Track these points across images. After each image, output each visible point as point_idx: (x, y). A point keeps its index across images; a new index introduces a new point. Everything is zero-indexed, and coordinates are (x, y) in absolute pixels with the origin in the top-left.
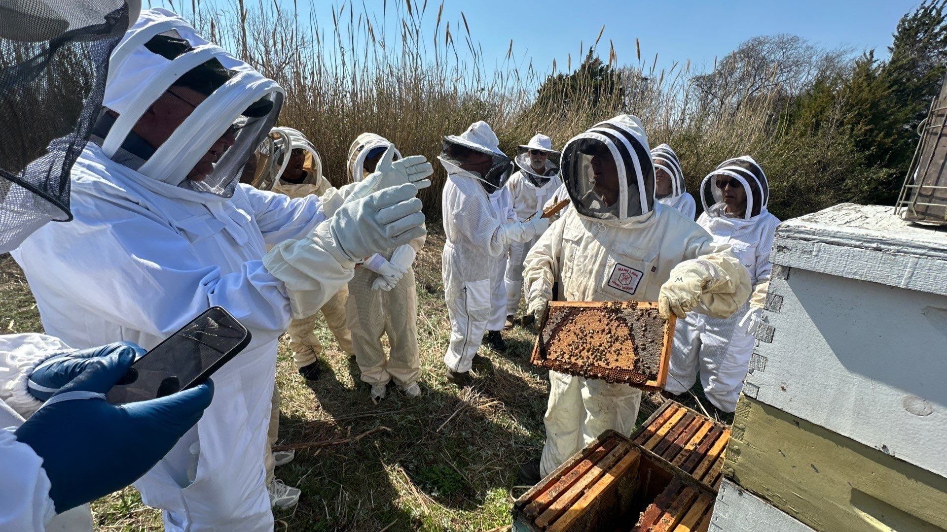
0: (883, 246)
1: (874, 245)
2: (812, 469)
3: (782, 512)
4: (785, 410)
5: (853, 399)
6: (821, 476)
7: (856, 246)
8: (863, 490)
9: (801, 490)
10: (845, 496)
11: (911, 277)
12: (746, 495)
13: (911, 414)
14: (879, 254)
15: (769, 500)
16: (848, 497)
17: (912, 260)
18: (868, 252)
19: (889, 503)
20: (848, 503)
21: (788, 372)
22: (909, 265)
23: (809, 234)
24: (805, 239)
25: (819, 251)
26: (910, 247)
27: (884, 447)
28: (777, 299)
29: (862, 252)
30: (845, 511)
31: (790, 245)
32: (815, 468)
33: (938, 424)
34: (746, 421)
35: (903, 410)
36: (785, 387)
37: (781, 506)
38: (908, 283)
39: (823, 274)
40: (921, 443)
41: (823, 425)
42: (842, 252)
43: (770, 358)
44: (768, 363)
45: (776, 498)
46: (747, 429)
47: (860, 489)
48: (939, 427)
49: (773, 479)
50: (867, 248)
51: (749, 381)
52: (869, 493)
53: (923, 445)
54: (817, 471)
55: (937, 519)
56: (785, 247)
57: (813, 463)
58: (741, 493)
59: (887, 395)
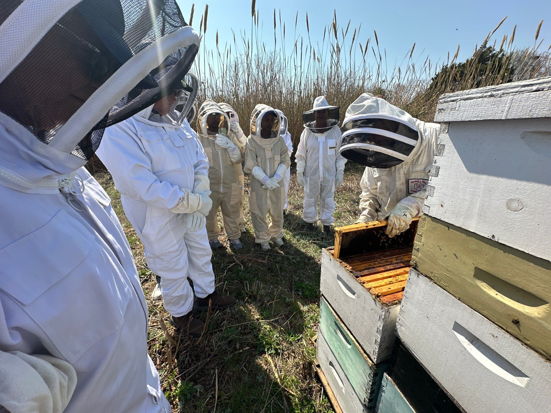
0: (494, 93)
1: (489, 94)
2: (455, 256)
3: (438, 286)
4: (442, 219)
5: (478, 206)
6: (459, 261)
7: (480, 97)
8: (480, 268)
9: (448, 271)
10: (471, 273)
11: (509, 110)
12: (421, 277)
13: (510, 211)
14: (492, 98)
15: (432, 279)
16: (473, 273)
17: (510, 97)
18: (486, 99)
19: (494, 275)
20: (472, 277)
21: (445, 194)
22: (508, 102)
23: (455, 97)
24: (453, 101)
25: (459, 107)
26: (510, 88)
27: (493, 236)
28: (442, 147)
29: (482, 100)
30: (470, 283)
31: (444, 108)
32: (456, 256)
33: (526, 215)
34: (423, 230)
35: (506, 209)
36: (443, 205)
37: (438, 283)
38: (507, 115)
39: (461, 122)
40: (515, 230)
41: (461, 226)
42: (472, 104)
43: (436, 187)
44: (435, 190)
45: (436, 278)
46: (423, 235)
47: (479, 267)
48: (526, 218)
49: (435, 265)
50: (485, 96)
51: (425, 204)
52: (483, 269)
53: (516, 232)
54: (457, 258)
55: (521, 283)
56: (442, 109)
57: (455, 253)
58: (418, 275)
59: (497, 200)
